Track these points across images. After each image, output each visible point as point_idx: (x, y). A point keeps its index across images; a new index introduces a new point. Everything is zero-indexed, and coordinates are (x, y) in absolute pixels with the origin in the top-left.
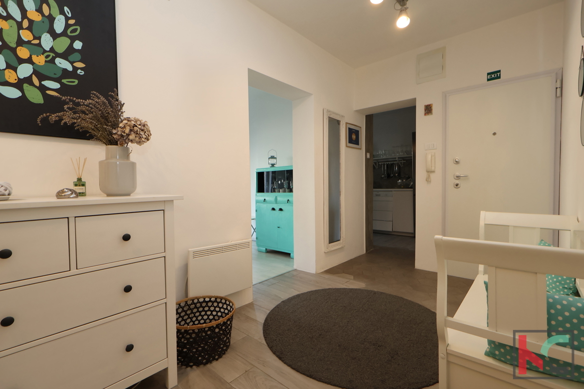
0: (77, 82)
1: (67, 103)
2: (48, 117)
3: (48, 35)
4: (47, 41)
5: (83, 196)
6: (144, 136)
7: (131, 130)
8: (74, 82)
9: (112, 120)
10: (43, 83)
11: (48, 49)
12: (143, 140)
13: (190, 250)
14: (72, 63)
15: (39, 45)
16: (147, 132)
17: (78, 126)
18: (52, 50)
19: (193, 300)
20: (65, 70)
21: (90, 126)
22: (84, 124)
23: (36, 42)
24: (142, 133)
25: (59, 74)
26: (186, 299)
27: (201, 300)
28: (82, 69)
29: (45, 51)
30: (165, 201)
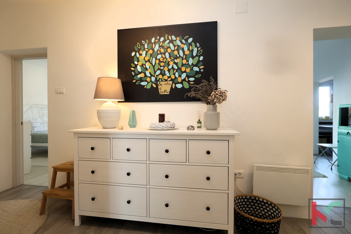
0: (200, 75)
1: (193, 88)
2: (188, 94)
3: (191, 58)
4: (191, 61)
5: (200, 128)
6: (222, 99)
7: (215, 97)
8: (199, 76)
9: (209, 92)
10: (189, 79)
11: (191, 64)
12: (221, 101)
13: (255, 164)
14: (199, 67)
15: (188, 64)
16: (223, 96)
17: (197, 97)
18: (192, 64)
19: (255, 198)
20: (197, 71)
21: (200, 97)
22: (198, 96)
23: (187, 63)
24: (221, 97)
25: (194, 74)
26: (251, 195)
27: (261, 200)
28: (202, 69)
29: (190, 66)
30: (229, 135)
